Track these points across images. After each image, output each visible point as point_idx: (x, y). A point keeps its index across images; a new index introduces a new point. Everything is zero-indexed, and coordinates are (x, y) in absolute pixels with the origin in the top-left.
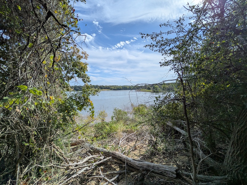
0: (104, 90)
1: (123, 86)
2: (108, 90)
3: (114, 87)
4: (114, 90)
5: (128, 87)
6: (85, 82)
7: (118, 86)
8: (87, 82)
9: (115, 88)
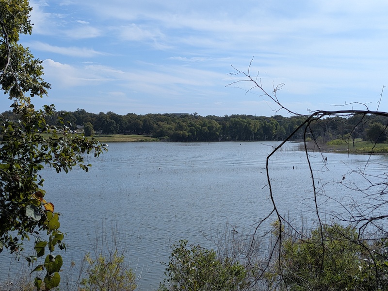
0: (117, 137)
1: (226, 118)
2: (141, 137)
3: (174, 125)
4: (177, 138)
5: (255, 127)
6: (15, 93)
7: (195, 117)
8: (27, 94)
9: (181, 128)
